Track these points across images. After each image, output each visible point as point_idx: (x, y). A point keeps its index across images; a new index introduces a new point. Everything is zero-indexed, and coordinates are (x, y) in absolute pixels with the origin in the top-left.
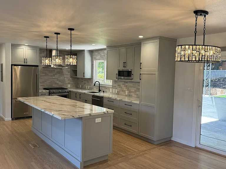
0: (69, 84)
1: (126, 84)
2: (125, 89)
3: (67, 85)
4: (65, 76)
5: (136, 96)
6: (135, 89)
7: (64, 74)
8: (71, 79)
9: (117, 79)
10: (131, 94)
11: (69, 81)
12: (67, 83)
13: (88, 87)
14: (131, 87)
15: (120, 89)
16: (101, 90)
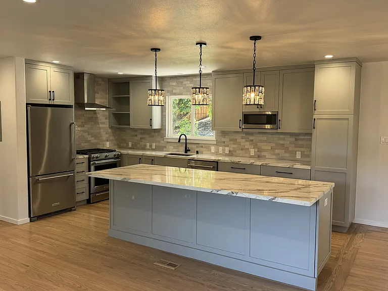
0: (107, 141)
1: (251, 138)
2: (247, 145)
3: (105, 143)
4: (101, 126)
5: (274, 157)
6: (274, 145)
7: (99, 121)
8: (110, 130)
9: (240, 130)
10: (263, 154)
11: (107, 136)
12: (104, 138)
13: (151, 146)
14: (262, 141)
15: (235, 146)
16: (189, 150)
